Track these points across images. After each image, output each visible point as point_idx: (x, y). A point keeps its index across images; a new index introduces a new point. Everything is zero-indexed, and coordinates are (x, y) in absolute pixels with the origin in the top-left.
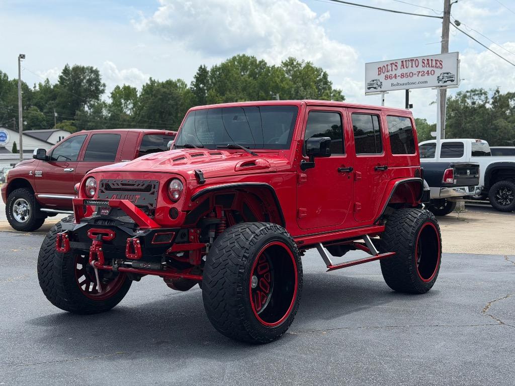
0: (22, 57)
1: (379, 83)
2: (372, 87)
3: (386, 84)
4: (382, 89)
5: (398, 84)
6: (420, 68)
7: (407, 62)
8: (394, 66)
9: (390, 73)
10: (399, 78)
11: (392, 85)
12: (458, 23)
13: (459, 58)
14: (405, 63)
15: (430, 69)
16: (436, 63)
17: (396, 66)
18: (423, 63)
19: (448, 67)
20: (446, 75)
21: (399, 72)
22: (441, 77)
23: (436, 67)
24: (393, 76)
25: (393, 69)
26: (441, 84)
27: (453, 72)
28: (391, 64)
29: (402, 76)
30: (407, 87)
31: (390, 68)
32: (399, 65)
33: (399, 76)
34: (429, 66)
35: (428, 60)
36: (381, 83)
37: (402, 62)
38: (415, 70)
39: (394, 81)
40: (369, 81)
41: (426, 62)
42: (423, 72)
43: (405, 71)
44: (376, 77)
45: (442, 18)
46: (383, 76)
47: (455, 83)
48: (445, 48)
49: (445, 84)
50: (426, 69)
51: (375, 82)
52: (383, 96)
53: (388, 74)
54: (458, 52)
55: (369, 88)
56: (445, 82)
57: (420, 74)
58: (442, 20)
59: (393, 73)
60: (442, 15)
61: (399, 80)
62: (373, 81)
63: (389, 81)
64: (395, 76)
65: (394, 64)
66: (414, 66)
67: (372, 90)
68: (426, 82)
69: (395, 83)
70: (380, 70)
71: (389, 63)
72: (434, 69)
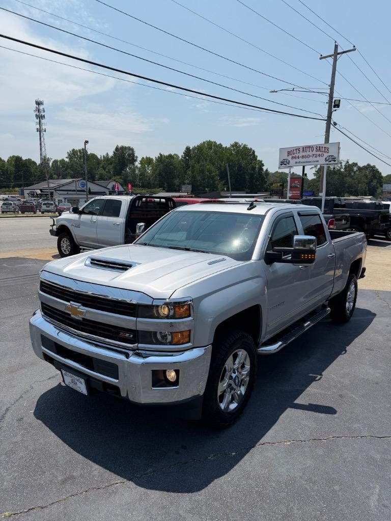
0: (87, 142)
1: (288, 161)
2: (283, 163)
3: (292, 162)
4: (290, 165)
5: (300, 162)
6: (314, 152)
7: (306, 148)
8: (298, 151)
9: (295, 155)
10: (300, 158)
11: (296, 163)
12: (335, 124)
13: (340, 146)
15: (321, 153)
16: (325, 150)
19: (332, 152)
20: (331, 157)
21: (301, 154)
22: (328, 159)
25: (297, 153)
26: (327, 162)
27: (336, 155)
29: (303, 157)
30: (304, 164)
31: (295, 151)
32: (301, 150)
34: (320, 151)
35: (320, 147)
37: (303, 148)
38: (311, 153)
39: (297, 160)
40: (282, 160)
41: (318, 149)
42: (316, 155)
43: (304, 154)
44: (286, 158)
45: (326, 120)
46: (290, 157)
47: (336, 162)
48: (327, 139)
49: (330, 163)
50: (318, 153)
52: (290, 169)
53: (294, 155)
54: (339, 143)
55: (281, 165)
56: (330, 161)
57: (314, 156)
58: (326, 122)
59: (297, 155)
60: (326, 119)
61: (301, 160)
62: (284, 160)
63: (294, 160)
64: (298, 158)
65: (298, 149)
66: (310, 150)
67: (283, 165)
68: (318, 161)
69: (298, 161)
70: (289, 153)
71: (295, 149)
72: (324, 153)
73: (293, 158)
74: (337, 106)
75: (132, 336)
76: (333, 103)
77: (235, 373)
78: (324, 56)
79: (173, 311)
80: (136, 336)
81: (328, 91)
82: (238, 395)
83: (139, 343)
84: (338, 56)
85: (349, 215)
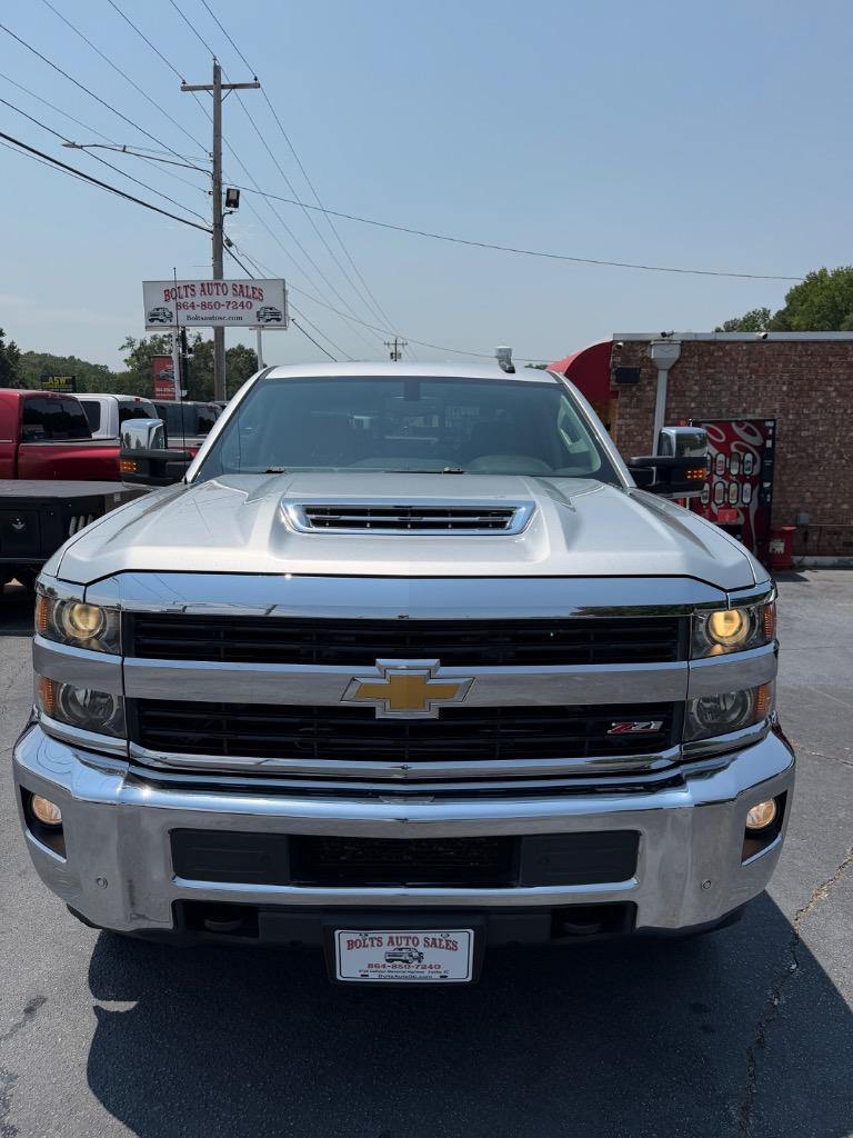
2: (156, 317)
3: (180, 316)
4: (172, 323)
5: (196, 318)
6: (230, 297)
7: (210, 286)
8: (189, 290)
9: (185, 299)
10: (198, 309)
11: (189, 318)
13: (287, 288)
14: (206, 287)
15: (245, 300)
16: (254, 293)
17: (193, 290)
18: (235, 290)
19: (271, 299)
20: (269, 310)
21: (198, 300)
22: (262, 313)
23: (253, 297)
24: (188, 305)
25: (189, 295)
26: (262, 322)
27: (279, 308)
28: (186, 287)
29: (204, 306)
31: (183, 292)
32: (198, 289)
33: (198, 306)
34: (243, 295)
35: (241, 286)
36: (171, 313)
37: (202, 285)
38: (222, 299)
39: (192, 313)
40: (151, 310)
42: (234, 304)
43: (207, 299)
44: (162, 305)
45: (212, 232)
46: (171, 306)
47: (282, 322)
49: (269, 323)
50: (239, 300)
51: (160, 311)
53: (182, 301)
54: (284, 280)
55: (152, 320)
56: (268, 320)
57: (231, 305)
58: (212, 235)
59: (189, 300)
60: (212, 228)
61: (199, 312)
62: (158, 309)
63: (184, 312)
64: (193, 306)
65: (189, 287)
66: (221, 292)
67: (156, 322)
68: (240, 318)
69: (193, 315)
70: (168, 295)
71: (182, 285)
72: (251, 300)
73: (178, 306)
74: (233, 203)
76: (224, 197)
78: (189, 84)
81: (210, 168)
84: (224, 92)
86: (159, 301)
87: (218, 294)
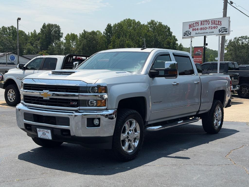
0: (19, 19)
1: (189, 33)
2: (186, 34)
3: (193, 33)
4: (191, 36)
5: (199, 33)
6: (210, 25)
7: (204, 22)
8: (197, 24)
10: (199, 30)
11: (196, 34)
12: (232, 3)
13: (230, 20)
14: (202, 22)
15: (215, 26)
16: (218, 23)
17: (198, 24)
18: (212, 22)
19: (224, 24)
20: (223, 29)
21: (200, 27)
22: (221, 30)
23: (218, 24)
24: (196, 29)
25: (197, 26)
26: (221, 33)
27: (227, 27)
28: (196, 23)
29: (201, 29)
31: (195, 25)
33: (199, 29)
34: (215, 24)
35: (214, 21)
36: (191, 32)
37: (201, 22)
38: (207, 26)
40: (184, 32)
41: (213, 22)
42: (211, 27)
43: (202, 26)
44: (188, 29)
46: (191, 29)
47: (228, 32)
48: (225, 14)
49: (223, 33)
50: (213, 26)
51: (187, 32)
52: (192, 39)
53: (194, 28)
54: (230, 17)
55: (184, 35)
57: (210, 28)
61: (200, 31)
63: (195, 32)
65: (197, 23)
66: (207, 24)
67: (186, 36)
68: (213, 32)
69: (197, 32)
70: (190, 26)
71: (195, 23)
72: (217, 26)
75: (76, 103)
77: (131, 131)
79: (97, 90)
80: (79, 103)
82: (133, 145)
83: (80, 106)
85: (238, 74)
86: (187, 29)
87: (206, 24)
